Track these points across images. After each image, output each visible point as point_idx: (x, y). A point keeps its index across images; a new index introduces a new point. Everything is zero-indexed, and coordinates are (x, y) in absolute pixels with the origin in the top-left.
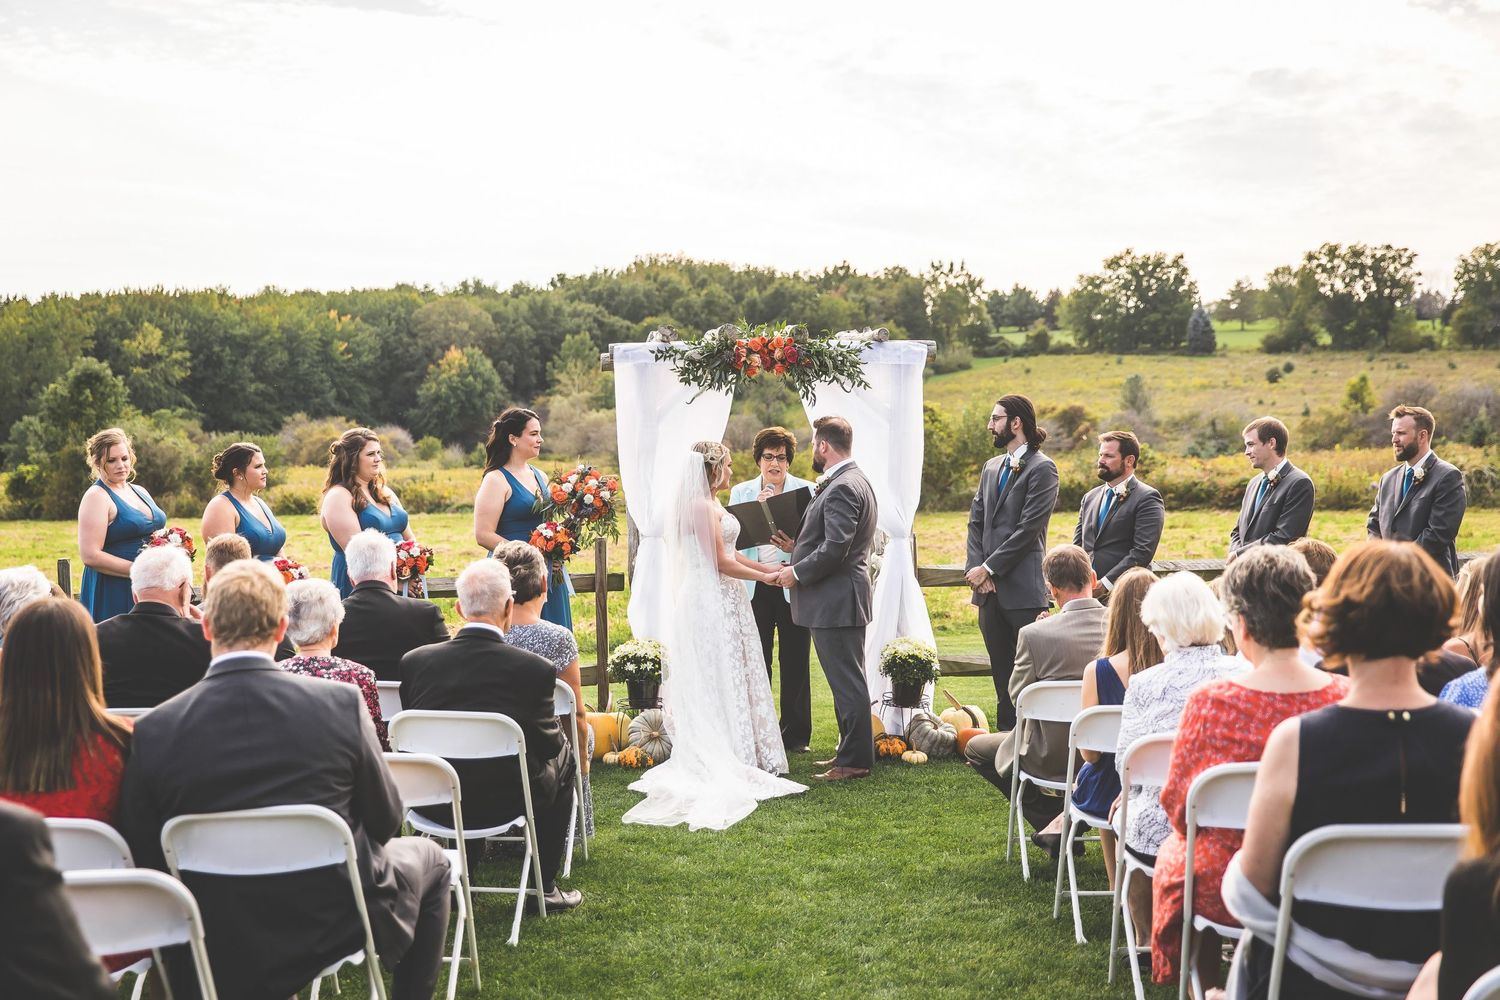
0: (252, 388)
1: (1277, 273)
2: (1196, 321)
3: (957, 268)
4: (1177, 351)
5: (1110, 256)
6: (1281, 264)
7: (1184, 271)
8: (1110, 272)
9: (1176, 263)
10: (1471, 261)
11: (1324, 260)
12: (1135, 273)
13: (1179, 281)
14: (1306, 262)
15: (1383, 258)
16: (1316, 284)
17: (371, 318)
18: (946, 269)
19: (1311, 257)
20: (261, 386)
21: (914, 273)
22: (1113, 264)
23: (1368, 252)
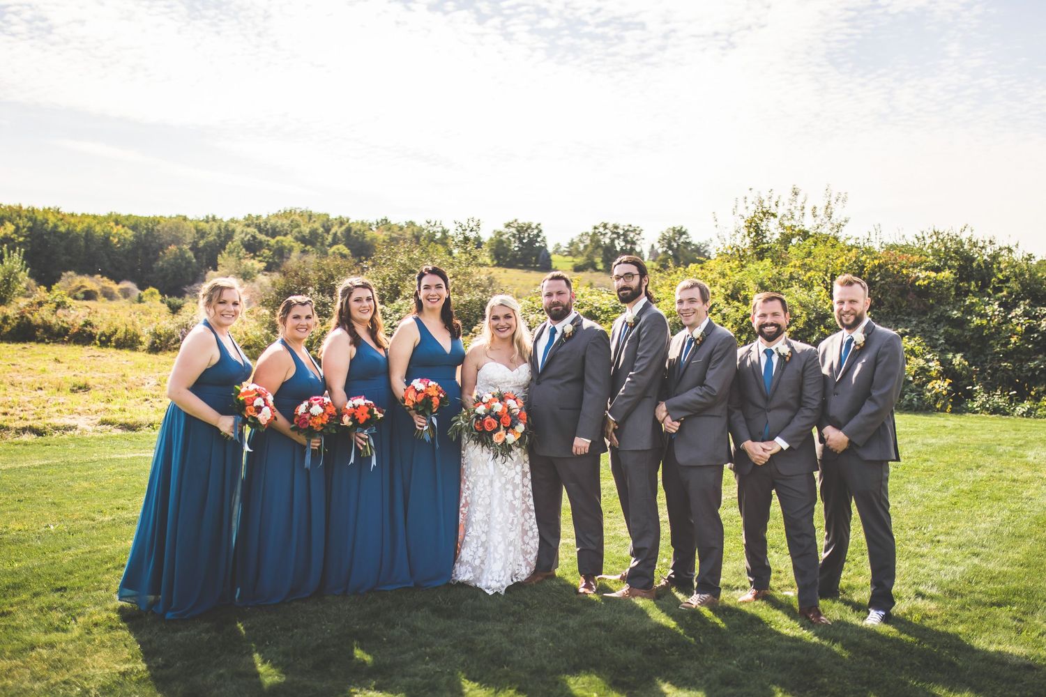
0: (63, 258)
1: (582, 235)
2: (543, 256)
3: (438, 224)
4: (536, 269)
5: (507, 222)
6: (584, 231)
7: (540, 231)
8: (507, 230)
9: (537, 227)
10: (666, 234)
11: (601, 229)
12: (518, 231)
13: (538, 236)
14: (593, 230)
15: (628, 230)
16: (599, 241)
17: (134, 228)
18: (433, 224)
20: (69, 258)
21: (418, 224)
22: (508, 226)
23: (621, 227)
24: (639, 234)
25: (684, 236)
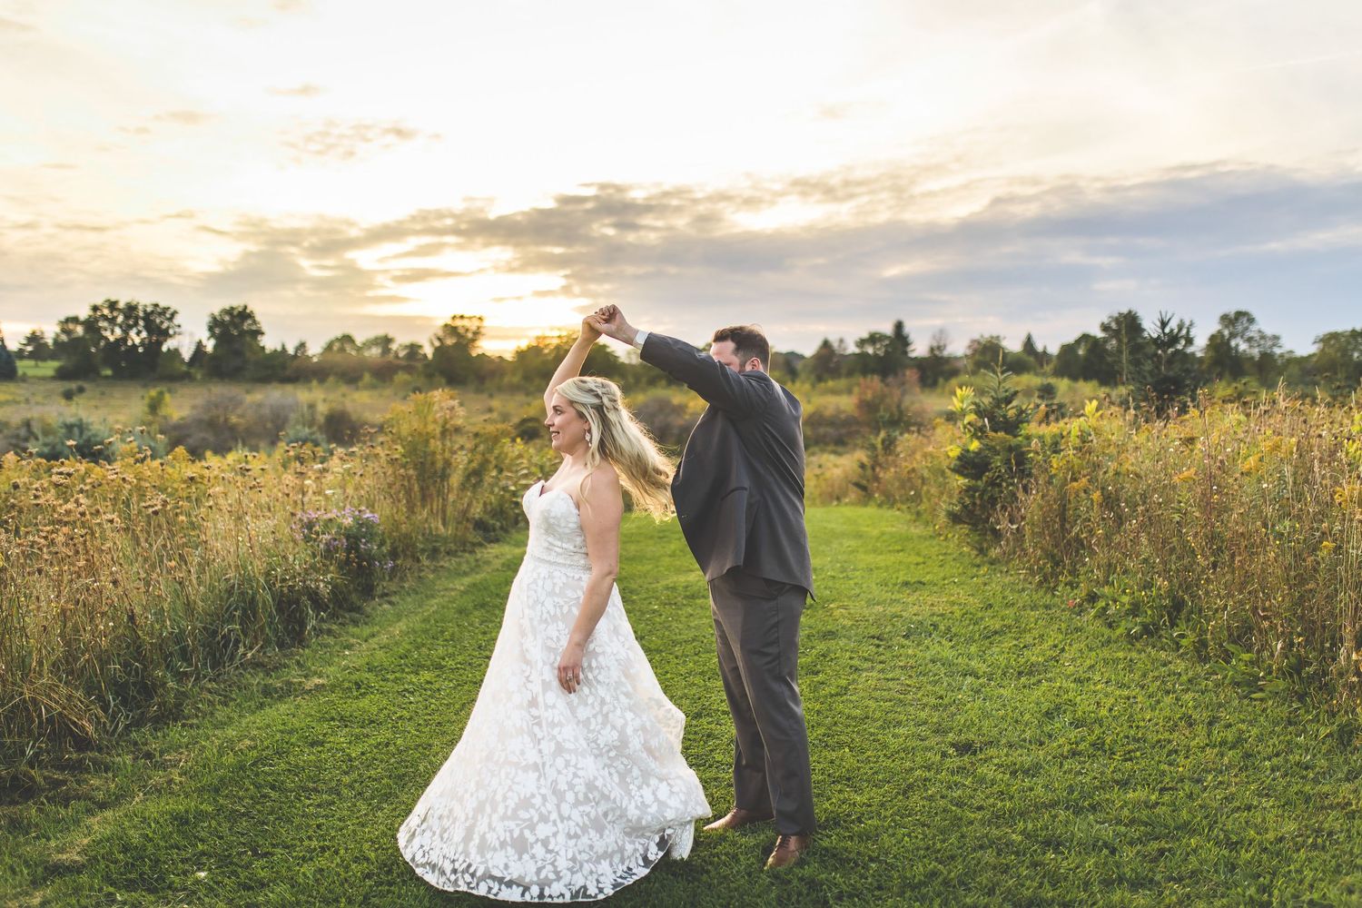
1: (68, 320)
6: (71, 314)
10: (218, 318)
11: (106, 312)
14: (91, 313)
15: (152, 312)
16: (100, 330)
19: (95, 308)
23: (140, 308)
24: (171, 319)
25: (250, 322)
